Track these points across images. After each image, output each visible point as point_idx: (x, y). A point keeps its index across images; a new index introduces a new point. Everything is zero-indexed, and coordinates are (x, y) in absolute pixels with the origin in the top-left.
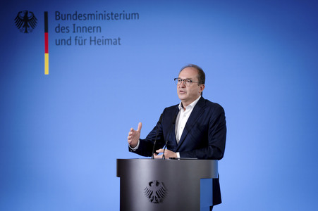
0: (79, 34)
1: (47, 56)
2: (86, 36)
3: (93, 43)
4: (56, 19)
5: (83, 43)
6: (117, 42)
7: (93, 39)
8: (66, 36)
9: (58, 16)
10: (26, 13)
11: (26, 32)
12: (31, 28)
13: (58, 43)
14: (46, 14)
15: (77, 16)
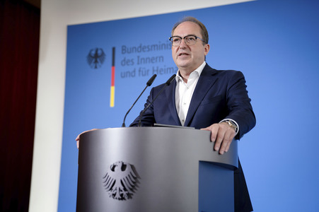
1: (113, 89)
4: (123, 53)
8: (130, 68)
9: (124, 50)
10: (97, 50)
11: (96, 67)
12: (100, 64)
13: (124, 76)
14: (114, 49)
15: (142, 48)
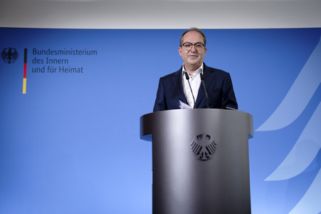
0: (51, 65)
1: (25, 80)
2: (56, 66)
3: (61, 71)
4: (34, 54)
5: (54, 71)
6: (80, 70)
7: (62, 68)
8: (41, 66)
9: (35, 51)
10: (10, 49)
12: (13, 60)
13: (34, 71)
14: (26, 50)
15: (50, 52)
